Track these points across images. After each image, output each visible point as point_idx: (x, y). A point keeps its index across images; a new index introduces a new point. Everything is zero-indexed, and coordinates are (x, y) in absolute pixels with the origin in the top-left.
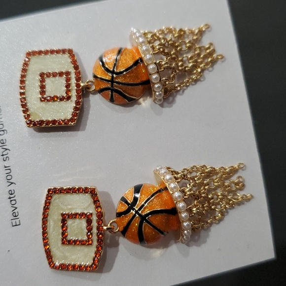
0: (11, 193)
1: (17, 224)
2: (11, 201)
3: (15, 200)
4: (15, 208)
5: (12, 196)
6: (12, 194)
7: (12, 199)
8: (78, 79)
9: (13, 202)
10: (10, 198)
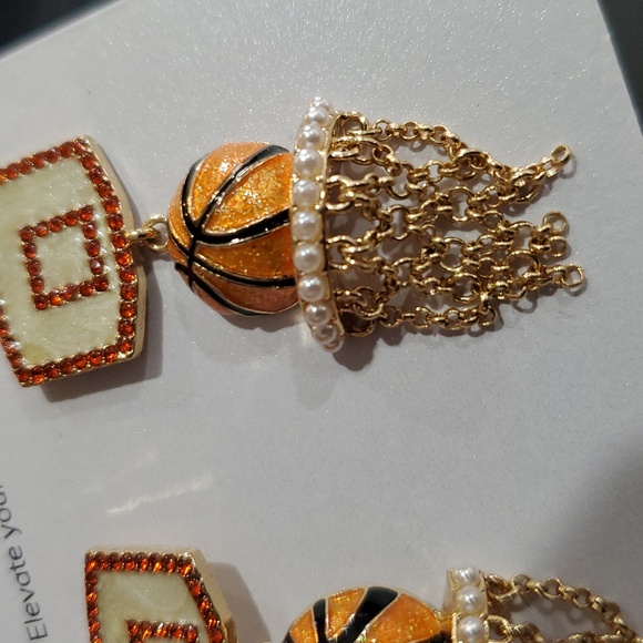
0: (14, 555)
1: (41, 634)
2: (18, 575)
3: (25, 573)
4: (28, 594)
5: (17, 563)
6: (16, 558)
7: (19, 570)
8: (115, 221)
9: (23, 579)
10: (14, 568)
